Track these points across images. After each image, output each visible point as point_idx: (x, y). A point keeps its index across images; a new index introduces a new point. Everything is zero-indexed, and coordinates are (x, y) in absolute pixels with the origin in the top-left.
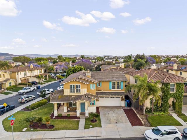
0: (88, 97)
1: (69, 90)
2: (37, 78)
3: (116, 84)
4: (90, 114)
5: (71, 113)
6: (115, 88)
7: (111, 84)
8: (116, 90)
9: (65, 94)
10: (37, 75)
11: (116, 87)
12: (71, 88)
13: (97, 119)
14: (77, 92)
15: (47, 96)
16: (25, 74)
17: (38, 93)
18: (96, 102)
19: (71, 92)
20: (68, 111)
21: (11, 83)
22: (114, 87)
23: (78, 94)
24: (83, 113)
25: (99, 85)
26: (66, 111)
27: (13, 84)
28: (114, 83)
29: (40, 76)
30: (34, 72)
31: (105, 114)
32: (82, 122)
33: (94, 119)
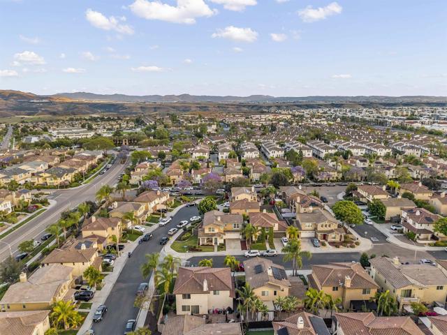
4: (220, 244)
5: (209, 244)
9: (205, 233)
10: (165, 202)
14: (212, 231)
16: (155, 203)
18: (224, 237)
19: (209, 231)
22: (235, 227)
24: (216, 243)
25: (226, 226)
26: (206, 242)
29: (168, 202)
30: (162, 199)
31: (228, 244)
32: (216, 248)
33: (222, 247)
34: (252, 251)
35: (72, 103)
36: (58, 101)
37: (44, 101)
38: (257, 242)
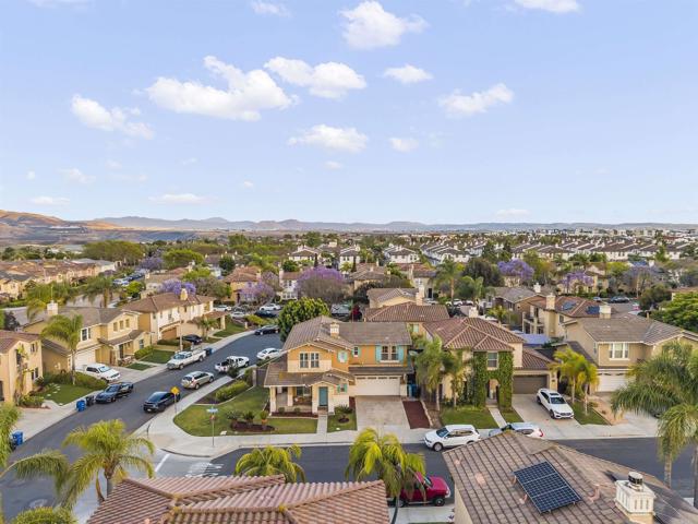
0: (334, 376)
1: (298, 362)
2: (198, 324)
3: (390, 351)
4: (336, 409)
5: (302, 408)
6: (387, 359)
7: (379, 351)
8: (389, 362)
9: (289, 371)
10: (198, 318)
11: (390, 356)
12: (302, 358)
13: (349, 416)
14: (312, 366)
15: (242, 373)
16: (170, 316)
17: (217, 367)
18: (349, 388)
19: (302, 366)
20: (295, 403)
21: (142, 341)
22: (385, 357)
23: (315, 370)
24: (323, 407)
25: (356, 353)
26: (290, 403)
27: (147, 344)
28: (385, 349)
29: (206, 319)
30: (190, 309)
31: (365, 411)
32: (323, 423)
33: (344, 417)
34: (451, 428)
35: (116, 230)
36: (92, 227)
37: (72, 227)
38: (461, 403)
